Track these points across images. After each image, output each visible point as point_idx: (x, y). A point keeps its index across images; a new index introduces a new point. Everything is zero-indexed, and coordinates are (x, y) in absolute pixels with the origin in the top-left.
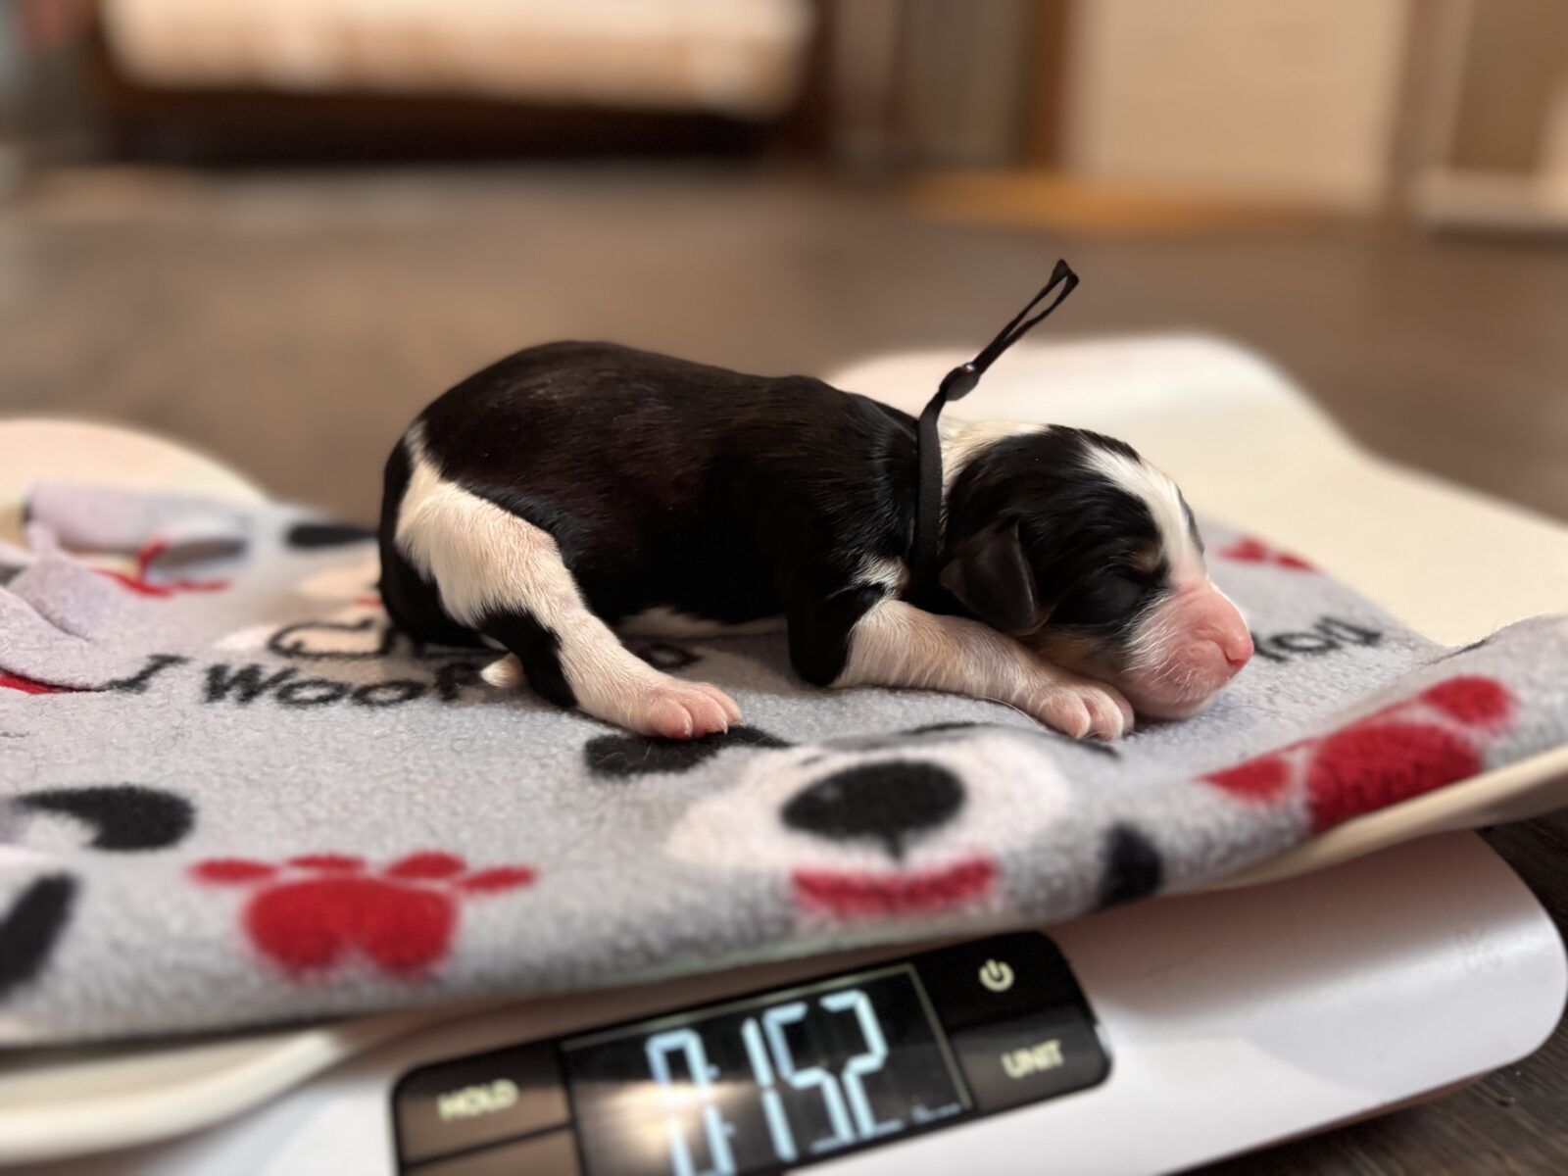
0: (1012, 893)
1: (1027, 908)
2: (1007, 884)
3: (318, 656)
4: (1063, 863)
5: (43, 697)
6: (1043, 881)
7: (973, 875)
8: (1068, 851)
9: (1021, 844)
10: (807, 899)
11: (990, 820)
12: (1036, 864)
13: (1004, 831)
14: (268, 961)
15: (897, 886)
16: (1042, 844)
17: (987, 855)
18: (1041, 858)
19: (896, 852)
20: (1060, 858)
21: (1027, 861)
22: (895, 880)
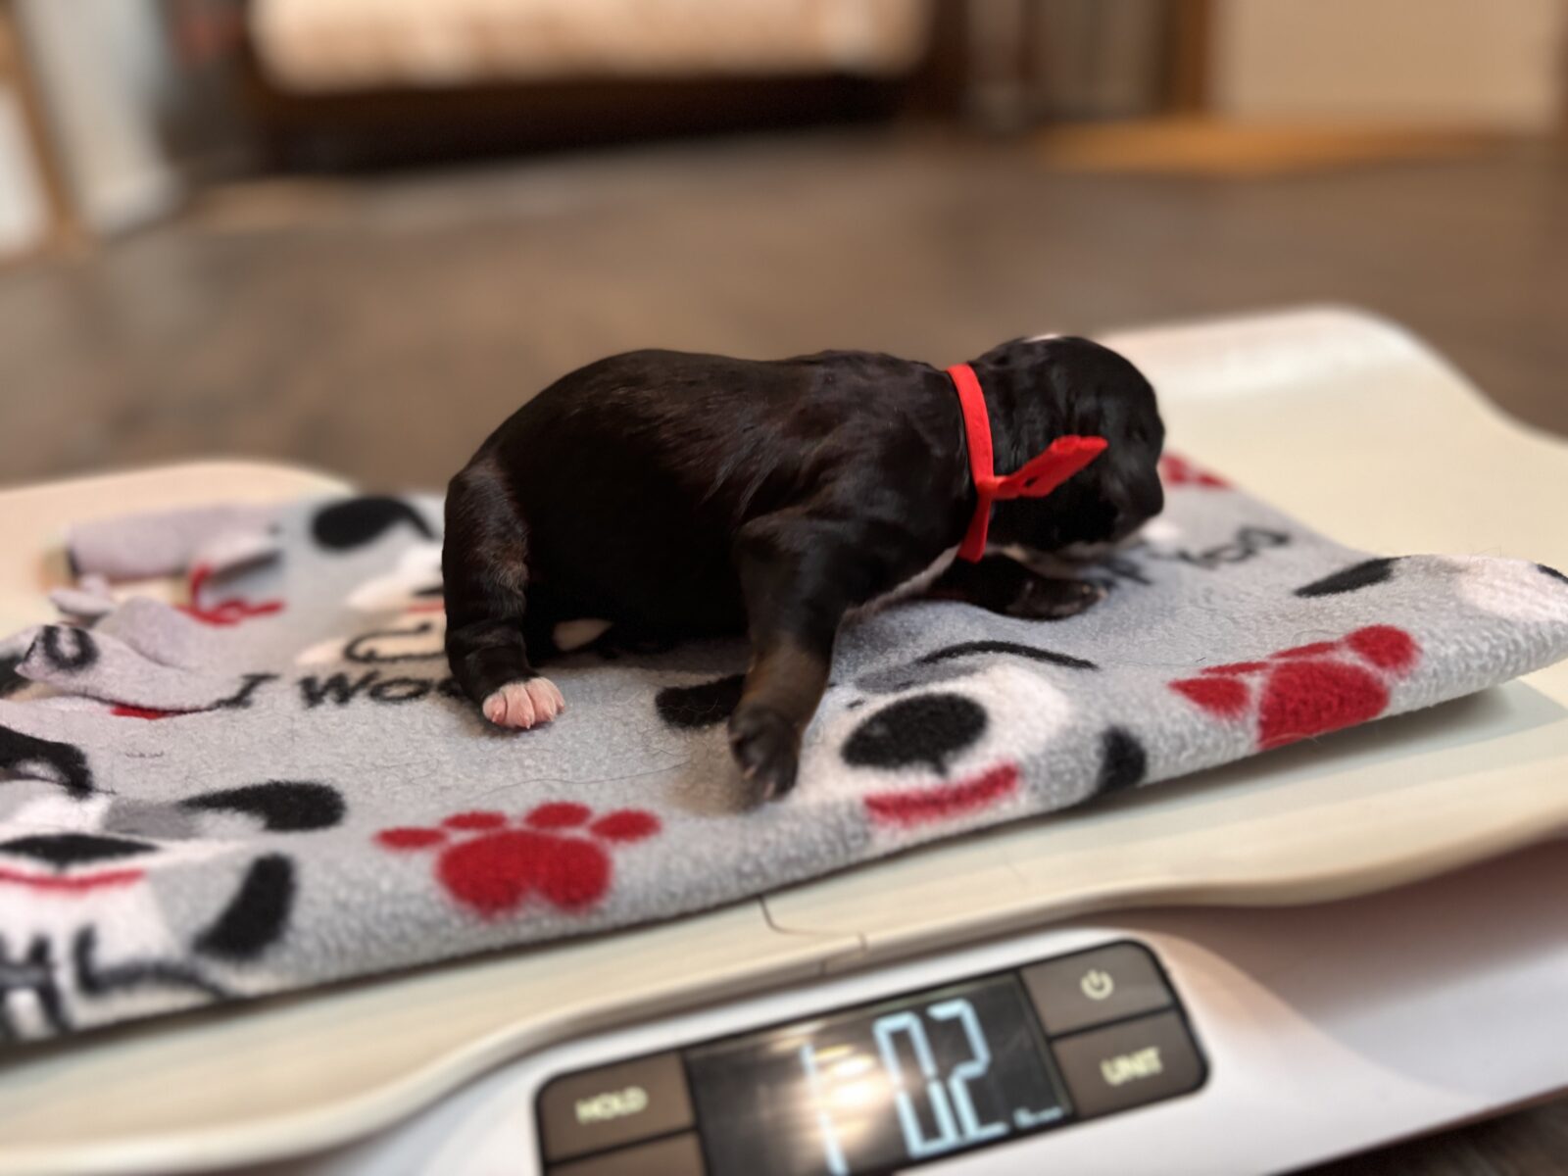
0: (1033, 788)
1: (1043, 798)
2: (1030, 780)
3: (394, 659)
4: (1072, 761)
5: (163, 721)
6: (1054, 775)
7: (1002, 779)
8: (1073, 752)
9: (1038, 751)
10: (878, 815)
11: (1009, 735)
12: (1050, 764)
13: (1022, 742)
14: (466, 906)
15: (946, 796)
16: (1054, 748)
17: (1011, 761)
18: (1054, 759)
19: (940, 769)
20: (1067, 757)
21: (1043, 762)
22: (943, 791)
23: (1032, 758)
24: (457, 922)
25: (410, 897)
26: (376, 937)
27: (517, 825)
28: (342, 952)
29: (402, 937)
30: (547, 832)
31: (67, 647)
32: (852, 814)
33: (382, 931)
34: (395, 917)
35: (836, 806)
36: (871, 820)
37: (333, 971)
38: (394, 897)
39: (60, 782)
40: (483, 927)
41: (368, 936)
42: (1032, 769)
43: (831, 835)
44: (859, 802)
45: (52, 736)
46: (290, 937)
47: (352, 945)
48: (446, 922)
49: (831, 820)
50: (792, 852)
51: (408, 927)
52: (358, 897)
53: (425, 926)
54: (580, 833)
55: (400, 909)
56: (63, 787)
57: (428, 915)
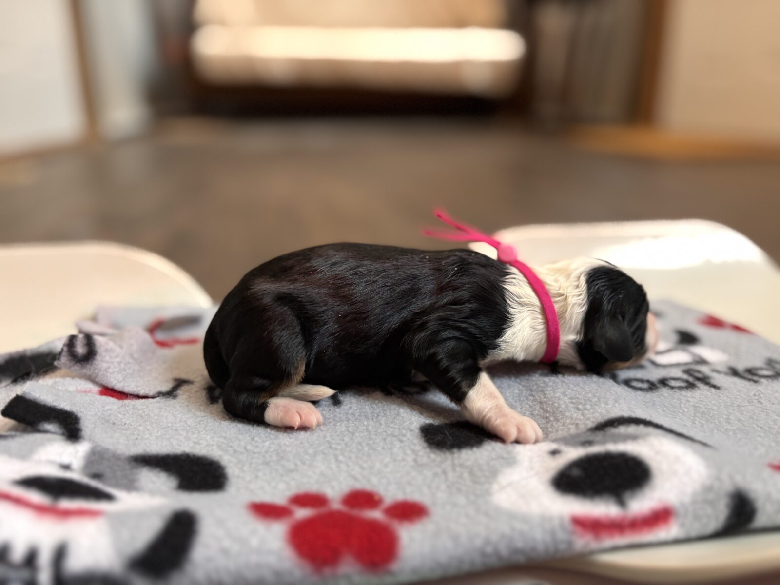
2: (680, 520)
4: (708, 510)
5: (126, 402)
8: (710, 502)
10: (579, 530)
11: (667, 486)
12: (694, 510)
13: (676, 492)
15: (625, 522)
17: (668, 504)
18: (697, 507)
19: (621, 505)
21: (690, 508)
22: (623, 519)
23: (682, 503)
25: (269, 552)
27: (336, 505)
29: (261, 580)
30: (356, 512)
31: (80, 349)
32: (562, 527)
33: (248, 574)
34: (258, 565)
38: (259, 551)
39: (63, 434)
42: (683, 511)
44: (567, 519)
47: (229, 581)
51: (267, 573)
52: (236, 548)
53: (277, 573)
54: (376, 515)
55: (262, 560)
56: (64, 437)
57: (279, 566)
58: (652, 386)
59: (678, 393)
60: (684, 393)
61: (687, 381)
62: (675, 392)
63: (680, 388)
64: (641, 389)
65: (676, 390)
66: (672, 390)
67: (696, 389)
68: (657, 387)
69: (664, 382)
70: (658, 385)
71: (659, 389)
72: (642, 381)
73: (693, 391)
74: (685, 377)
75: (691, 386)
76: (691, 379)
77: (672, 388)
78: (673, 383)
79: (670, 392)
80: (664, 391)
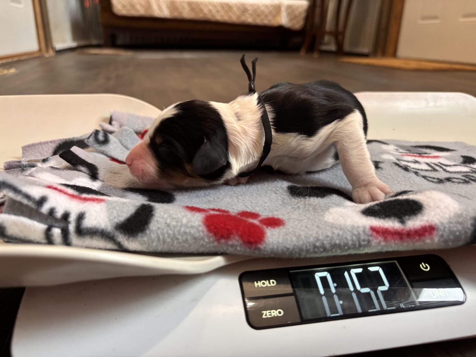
0: (442, 236)
1: (446, 241)
2: (440, 233)
4: (460, 227)
6: (452, 232)
7: (429, 230)
8: (461, 223)
9: (445, 221)
10: (375, 234)
11: (433, 213)
12: (450, 227)
13: (438, 217)
14: (210, 235)
15: (404, 232)
16: (452, 221)
17: (433, 224)
18: (452, 225)
19: (402, 222)
20: (458, 225)
21: (447, 226)
22: (403, 230)
23: (442, 223)
24: (207, 240)
25: (192, 227)
26: (177, 239)
27: (233, 214)
28: (164, 242)
29: (186, 241)
30: (244, 218)
31: (101, 137)
32: (364, 231)
33: (180, 237)
34: (185, 233)
35: (358, 227)
36: (371, 236)
37: (160, 249)
38: (186, 226)
39: (89, 174)
40: (216, 244)
41: (174, 238)
42: (442, 228)
43: (354, 238)
44: (368, 227)
45: (90, 161)
46: (148, 232)
47: (168, 240)
48: (203, 239)
49: (356, 232)
50: (337, 242)
51: (189, 238)
52: (174, 223)
53: (195, 239)
54: (255, 221)
55: (188, 230)
56: (89, 176)
57: (197, 235)
58: (440, 181)
59: (457, 185)
60: (461, 185)
61: (464, 180)
62: (455, 184)
63: (459, 183)
64: (432, 181)
65: (456, 183)
66: (453, 183)
67: (470, 184)
68: (443, 182)
69: (448, 179)
70: (444, 181)
71: (445, 183)
72: (434, 178)
73: (468, 185)
74: (464, 178)
75: (466, 182)
76: (467, 180)
77: (453, 182)
78: (455, 180)
79: (452, 184)
80: (448, 184)
